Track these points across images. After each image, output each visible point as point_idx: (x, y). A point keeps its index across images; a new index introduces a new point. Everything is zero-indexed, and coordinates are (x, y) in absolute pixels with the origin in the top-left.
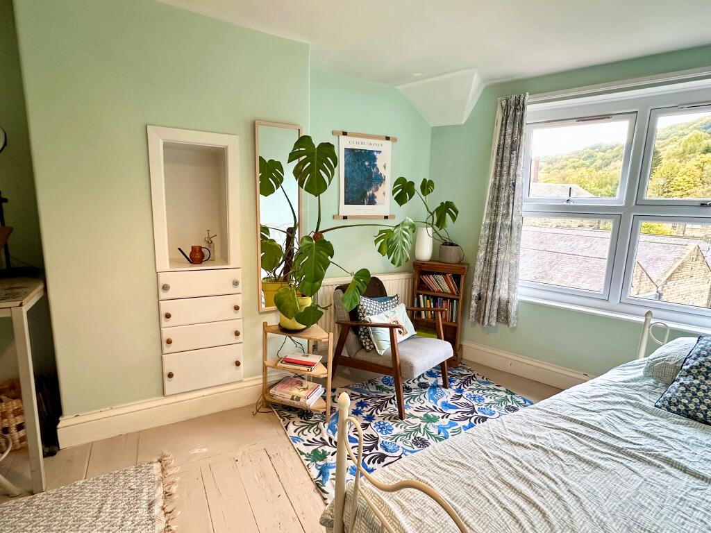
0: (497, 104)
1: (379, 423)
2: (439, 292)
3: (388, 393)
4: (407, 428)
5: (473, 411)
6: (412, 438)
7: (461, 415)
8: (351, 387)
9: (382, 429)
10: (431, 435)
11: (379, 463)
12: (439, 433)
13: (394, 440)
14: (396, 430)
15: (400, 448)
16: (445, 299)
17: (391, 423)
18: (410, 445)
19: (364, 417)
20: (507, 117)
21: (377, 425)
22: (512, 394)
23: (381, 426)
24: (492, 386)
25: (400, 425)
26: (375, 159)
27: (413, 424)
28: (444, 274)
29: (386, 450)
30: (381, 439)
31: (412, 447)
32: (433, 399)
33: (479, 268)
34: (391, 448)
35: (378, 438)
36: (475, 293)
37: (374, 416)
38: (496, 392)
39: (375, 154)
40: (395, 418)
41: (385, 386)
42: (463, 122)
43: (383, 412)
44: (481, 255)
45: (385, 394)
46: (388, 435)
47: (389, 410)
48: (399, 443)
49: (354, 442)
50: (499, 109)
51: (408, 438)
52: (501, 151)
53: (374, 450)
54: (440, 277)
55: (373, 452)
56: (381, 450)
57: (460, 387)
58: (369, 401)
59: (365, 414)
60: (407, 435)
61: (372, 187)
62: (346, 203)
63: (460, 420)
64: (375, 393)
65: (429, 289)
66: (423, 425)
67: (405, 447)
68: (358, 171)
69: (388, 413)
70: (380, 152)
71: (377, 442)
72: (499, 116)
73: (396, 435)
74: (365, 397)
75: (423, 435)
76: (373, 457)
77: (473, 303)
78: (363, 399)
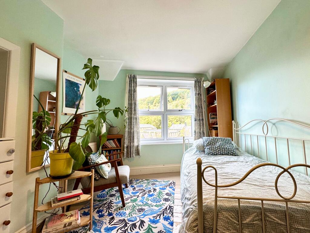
0: (126, 76)
1: (116, 213)
2: (111, 148)
3: (106, 201)
4: (130, 208)
5: (144, 191)
6: (136, 210)
7: (142, 194)
8: (84, 207)
9: (121, 215)
10: (141, 205)
11: (136, 228)
12: (143, 203)
13: (131, 216)
14: (127, 212)
15: (137, 217)
16: (114, 150)
17: (122, 211)
18: (138, 213)
19: (107, 216)
20: (131, 81)
21: (117, 215)
22: (149, 180)
23: (119, 214)
24: (140, 180)
25: (126, 209)
26: (79, 87)
27: (131, 206)
28: (113, 140)
29: (133, 221)
30: (126, 219)
31: (140, 213)
32: (127, 193)
33: (126, 135)
34: (133, 219)
35: (124, 219)
36: (125, 146)
37: (111, 212)
38: (144, 182)
39: (79, 85)
40: (121, 208)
41: (102, 199)
42: (113, 80)
43: (113, 209)
44: (127, 129)
45: (105, 202)
46: (126, 216)
47: (115, 206)
48: (134, 216)
49: (115, 228)
50: (127, 78)
51: (135, 212)
52: (130, 92)
53: (128, 225)
54: (112, 141)
55: (128, 226)
56: (131, 223)
57: (131, 185)
58: (101, 208)
59: (106, 214)
60: (133, 211)
61: (78, 100)
62: (66, 106)
63: (144, 195)
64: (100, 204)
65: (106, 148)
66: (134, 204)
67: (138, 215)
68: (71, 91)
69: (116, 208)
70: (81, 85)
71: (125, 221)
72: (128, 80)
73: (129, 214)
74: (98, 208)
75: (139, 207)
76: (130, 228)
77: (125, 150)
78: (97, 209)
